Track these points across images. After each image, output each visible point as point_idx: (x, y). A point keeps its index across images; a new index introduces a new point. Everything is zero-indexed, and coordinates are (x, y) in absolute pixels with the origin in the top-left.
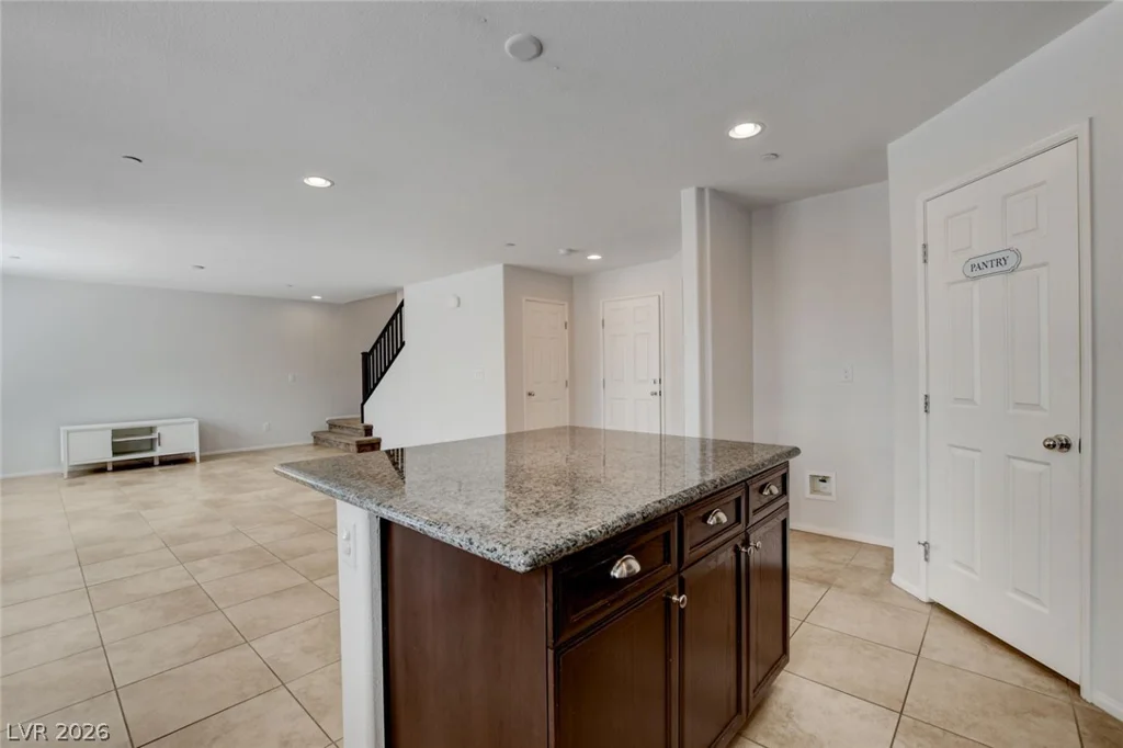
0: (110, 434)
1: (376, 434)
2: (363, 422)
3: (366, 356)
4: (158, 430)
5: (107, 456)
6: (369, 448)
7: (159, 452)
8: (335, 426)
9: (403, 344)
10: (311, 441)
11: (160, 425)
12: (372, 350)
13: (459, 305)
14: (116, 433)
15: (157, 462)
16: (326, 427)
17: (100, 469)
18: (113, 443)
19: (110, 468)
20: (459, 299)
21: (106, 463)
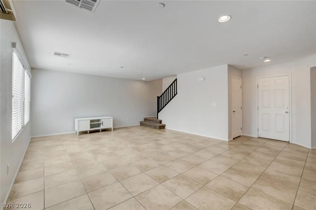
0: (89, 121)
1: (163, 123)
2: (158, 119)
3: (158, 98)
4: (102, 121)
5: (88, 129)
6: (162, 128)
7: (102, 127)
8: (147, 120)
9: (177, 93)
10: (139, 124)
11: (102, 119)
12: (161, 96)
13: (204, 80)
14: (91, 121)
15: (101, 131)
16: (143, 120)
17: (86, 132)
18: (90, 124)
19: (88, 132)
20: (204, 78)
21: (87, 131)
